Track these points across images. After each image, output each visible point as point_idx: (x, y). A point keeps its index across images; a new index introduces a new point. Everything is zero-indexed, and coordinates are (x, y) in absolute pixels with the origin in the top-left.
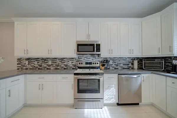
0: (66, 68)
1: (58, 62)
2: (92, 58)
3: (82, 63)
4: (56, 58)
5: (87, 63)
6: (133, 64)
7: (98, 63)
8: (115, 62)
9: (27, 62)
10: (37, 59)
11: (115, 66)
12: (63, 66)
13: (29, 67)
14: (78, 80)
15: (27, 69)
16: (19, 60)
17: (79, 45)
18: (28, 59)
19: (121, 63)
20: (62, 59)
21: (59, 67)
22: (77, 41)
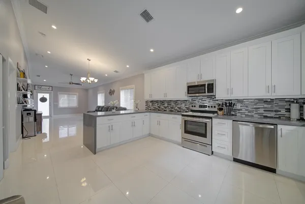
0: (179, 110)
1: (173, 104)
2: (208, 100)
3: (195, 106)
4: (171, 101)
5: (201, 106)
6: (289, 110)
7: (215, 107)
8: (247, 107)
9: (151, 104)
10: (157, 101)
11: (247, 112)
12: (176, 108)
13: (152, 108)
14: (185, 121)
15: (151, 109)
16: (147, 102)
17: (189, 87)
18: (152, 101)
19: (259, 108)
20: (176, 102)
21: (173, 110)
22: (187, 83)
